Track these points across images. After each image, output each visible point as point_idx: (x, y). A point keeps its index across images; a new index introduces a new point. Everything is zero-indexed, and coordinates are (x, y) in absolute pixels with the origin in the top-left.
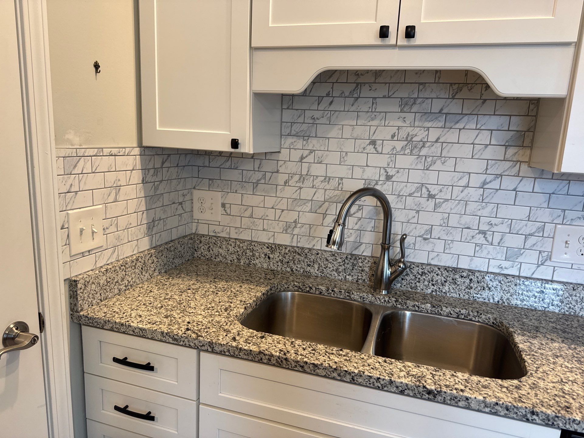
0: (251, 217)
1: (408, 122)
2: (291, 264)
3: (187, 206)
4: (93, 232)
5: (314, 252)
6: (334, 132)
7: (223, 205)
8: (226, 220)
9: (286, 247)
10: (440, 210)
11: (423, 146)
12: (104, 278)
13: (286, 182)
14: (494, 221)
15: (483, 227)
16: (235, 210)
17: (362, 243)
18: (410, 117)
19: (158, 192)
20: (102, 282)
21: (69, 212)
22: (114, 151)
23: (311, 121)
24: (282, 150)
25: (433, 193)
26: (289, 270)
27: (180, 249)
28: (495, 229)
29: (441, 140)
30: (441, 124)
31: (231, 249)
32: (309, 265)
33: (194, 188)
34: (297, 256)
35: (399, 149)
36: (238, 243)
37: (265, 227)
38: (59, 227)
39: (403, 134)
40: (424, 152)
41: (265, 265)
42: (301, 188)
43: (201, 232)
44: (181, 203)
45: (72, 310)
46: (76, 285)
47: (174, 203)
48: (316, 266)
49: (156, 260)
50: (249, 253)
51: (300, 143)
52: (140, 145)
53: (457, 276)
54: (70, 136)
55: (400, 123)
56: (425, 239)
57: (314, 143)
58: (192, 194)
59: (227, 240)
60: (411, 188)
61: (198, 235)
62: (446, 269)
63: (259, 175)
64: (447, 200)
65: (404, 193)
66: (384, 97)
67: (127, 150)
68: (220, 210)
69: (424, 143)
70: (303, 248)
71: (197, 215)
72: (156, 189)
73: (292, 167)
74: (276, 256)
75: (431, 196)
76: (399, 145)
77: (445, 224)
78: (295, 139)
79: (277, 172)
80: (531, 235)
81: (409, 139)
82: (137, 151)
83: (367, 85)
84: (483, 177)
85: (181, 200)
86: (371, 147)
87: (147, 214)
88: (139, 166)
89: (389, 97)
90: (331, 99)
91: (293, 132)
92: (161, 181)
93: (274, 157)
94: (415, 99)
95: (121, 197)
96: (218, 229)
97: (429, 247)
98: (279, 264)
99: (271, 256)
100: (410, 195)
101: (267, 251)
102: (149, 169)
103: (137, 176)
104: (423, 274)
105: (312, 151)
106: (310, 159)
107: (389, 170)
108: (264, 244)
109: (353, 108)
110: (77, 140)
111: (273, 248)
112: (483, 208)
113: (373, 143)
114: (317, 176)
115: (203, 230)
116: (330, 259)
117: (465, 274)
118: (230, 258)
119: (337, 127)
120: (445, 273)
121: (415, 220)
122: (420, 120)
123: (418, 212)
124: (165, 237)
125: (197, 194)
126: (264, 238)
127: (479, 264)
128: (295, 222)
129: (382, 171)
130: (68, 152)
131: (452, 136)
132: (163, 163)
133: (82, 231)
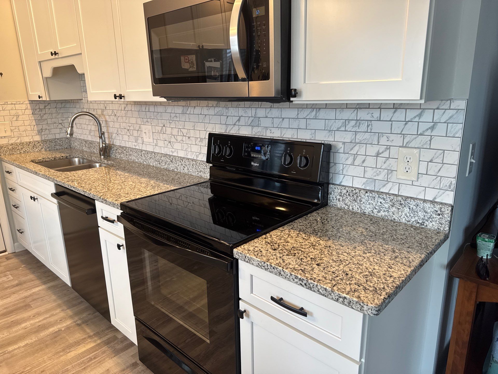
0: (82, 128)
4: (5, 130)
8: (77, 131)
12: (12, 147)
16: (78, 126)
19: (44, 118)
22: (14, 103)
27: (59, 142)
37: (85, 133)
49: (42, 145)
52: (29, 100)
60: (111, 112)
63: (80, 110)
64: (118, 117)
67: (22, 102)
72: (42, 117)
77: (120, 127)
82: (27, 102)
84: (124, 106)
88: (29, 108)
92: (45, 114)
95: (20, 119)
96: (76, 134)
98: (87, 148)
100: (111, 115)
102: (36, 109)
103: (29, 112)
108: (84, 140)
124: (50, 137)
127: (130, 145)
128: (91, 130)
129: (104, 105)
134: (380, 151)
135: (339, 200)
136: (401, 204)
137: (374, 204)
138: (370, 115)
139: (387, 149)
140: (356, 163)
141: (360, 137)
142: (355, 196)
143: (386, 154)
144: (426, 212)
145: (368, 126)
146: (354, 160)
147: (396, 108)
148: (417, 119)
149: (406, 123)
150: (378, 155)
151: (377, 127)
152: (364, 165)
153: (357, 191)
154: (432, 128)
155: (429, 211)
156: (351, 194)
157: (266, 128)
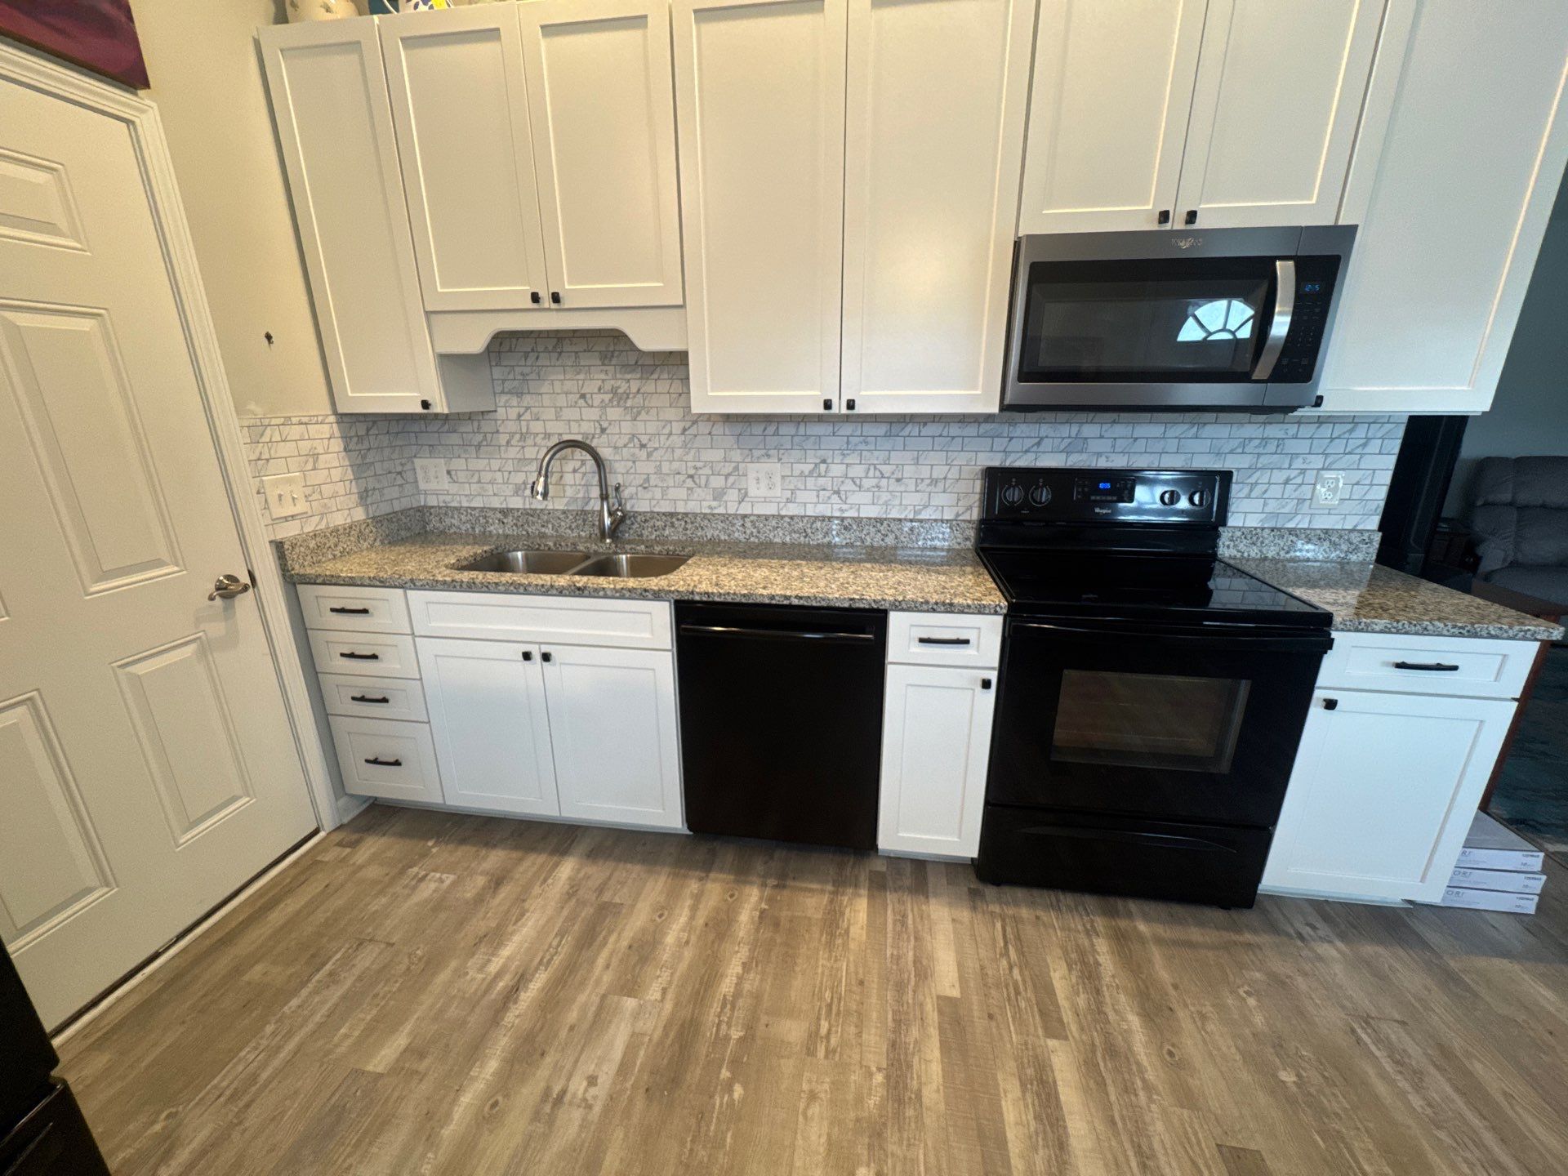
0: (479, 482)
1: (610, 375)
2: (526, 526)
3: (409, 476)
4: (293, 499)
5: (547, 512)
6: (546, 388)
7: (449, 472)
8: (454, 488)
9: (518, 510)
10: (653, 459)
11: (628, 398)
12: (314, 542)
13: (508, 442)
14: (699, 465)
15: (692, 472)
16: (462, 476)
17: (591, 499)
18: (611, 369)
19: (368, 460)
20: (311, 546)
21: (264, 478)
22: (305, 420)
23: (521, 378)
24: (499, 409)
25: (644, 442)
26: (524, 533)
27: (404, 520)
28: (700, 472)
29: (642, 391)
30: (638, 376)
31: (464, 518)
32: (543, 526)
33: (415, 456)
34: (531, 518)
35: (607, 401)
36: (469, 511)
37: (496, 491)
38: (254, 491)
39: (608, 386)
40: (629, 403)
41: (501, 532)
42: (523, 447)
43: (430, 504)
44: (400, 473)
45: (283, 570)
46: (283, 547)
47: (390, 472)
48: (550, 526)
49: (374, 530)
50: (482, 521)
51: (514, 401)
52: (335, 413)
53: (674, 520)
54: (252, 406)
55: (603, 376)
56: (645, 488)
57: (527, 400)
58: (413, 462)
59: (458, 509)
60: (625, 439)
61: (427, 507)
62: (664, 514)
63: (479, 437)
64: (656, 449)
65: (620, 443)
66: (585, 351)
67: (320, 419)
68: (446, 478)
69: (628, 395)
70: (535, 510)
71: (422, 486)
72: (364, 457)
73: (512, 426)
74: (509, 520)
75: (643, 446)
76: (607, 397)
77: (659, 471)
78: (509, 396)
79: (498, 432)
80: (729, 475)
81: (614, 391)
82: (332, 419)
83: (567, 340)
84: (682, 425)
85: (399, 469)
86: (582, 401)
87: (357, 483)
88: (337, 434)
89: (589, 351)
90: (536, 354)
91: (506, 390)
92: (369, 449)
93: (491, 416)
94: (613, 352)
95: (321, 465)
96: (448, 498)
97: (649, 495)
98: (514, 528)
99: (505, 521)
100: (625, 446)
101: (499, 516)
102: (351, 438)
103: (337, 445)
104: (646, 521)
105: (527, 408)
106: (527, 416)
107: (602, 423)
108: (496, 509)
109: (558, 363)
110: (259, 411)
111: (505, 512)
112: (687, 453)
113: (583, 396)
114: (537, 434)
115: (432, 501)
116: (562, 516)
117: (680, 517)
118: (464, 528)
119: (547, 383)
120: (664, 518)
121: (632, 471)
122: (620, 373)
123: (634, 462)
124: (385, 509)
125: (418, 462)
126: (496, 503)
127: (692, 507)
128: (524, 483)
129: (597, 425)
130: (252, 422)
131: (650, 387)
132: (368, 430)
133: (280, 496)
134: (1292, 477)
135: (1228, 547)
136: (1320, 539)
137: (1282, 544)
138: (1283, 432)
139: (1301, 473)
140: (1253, 495)
141: (1263, 460)
142: (1255, 538)
143: (1299, 480)
144: (1351, 543)
145: (1278, 446)
146: (1251, 491)
147: (1322, 423)
148: (1346, 436)
149: (1332, 439)
150: (1286, 482)
151: (1292, 446)
152: (1265, 496)
153: (1259, 530)
154: (1364, 445)
155: (1355, 541)
156: (1249, 537)
157: (1099, 454)
